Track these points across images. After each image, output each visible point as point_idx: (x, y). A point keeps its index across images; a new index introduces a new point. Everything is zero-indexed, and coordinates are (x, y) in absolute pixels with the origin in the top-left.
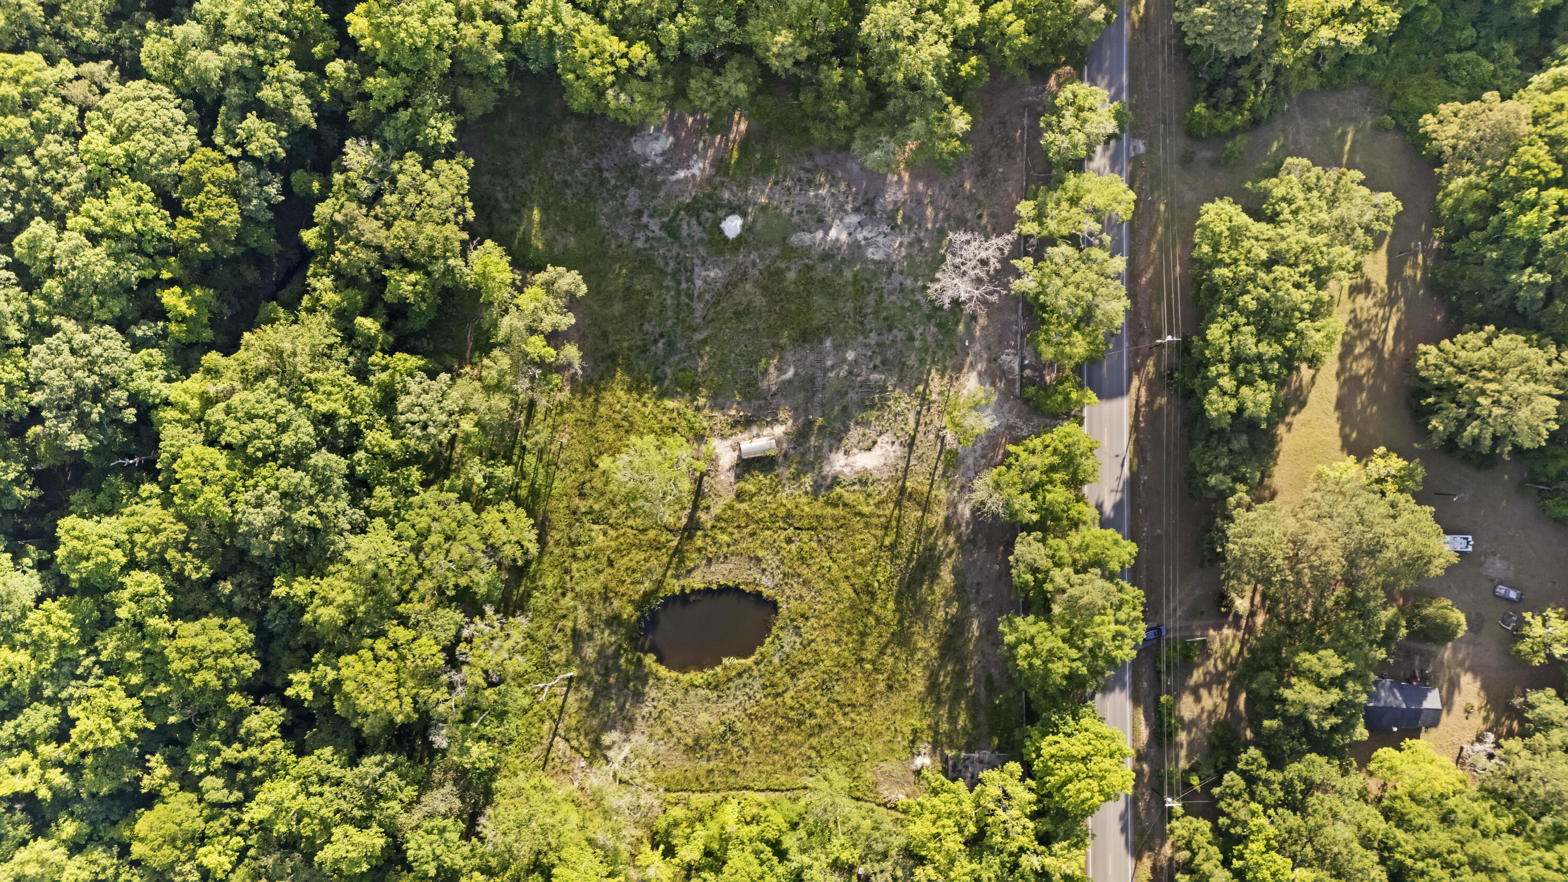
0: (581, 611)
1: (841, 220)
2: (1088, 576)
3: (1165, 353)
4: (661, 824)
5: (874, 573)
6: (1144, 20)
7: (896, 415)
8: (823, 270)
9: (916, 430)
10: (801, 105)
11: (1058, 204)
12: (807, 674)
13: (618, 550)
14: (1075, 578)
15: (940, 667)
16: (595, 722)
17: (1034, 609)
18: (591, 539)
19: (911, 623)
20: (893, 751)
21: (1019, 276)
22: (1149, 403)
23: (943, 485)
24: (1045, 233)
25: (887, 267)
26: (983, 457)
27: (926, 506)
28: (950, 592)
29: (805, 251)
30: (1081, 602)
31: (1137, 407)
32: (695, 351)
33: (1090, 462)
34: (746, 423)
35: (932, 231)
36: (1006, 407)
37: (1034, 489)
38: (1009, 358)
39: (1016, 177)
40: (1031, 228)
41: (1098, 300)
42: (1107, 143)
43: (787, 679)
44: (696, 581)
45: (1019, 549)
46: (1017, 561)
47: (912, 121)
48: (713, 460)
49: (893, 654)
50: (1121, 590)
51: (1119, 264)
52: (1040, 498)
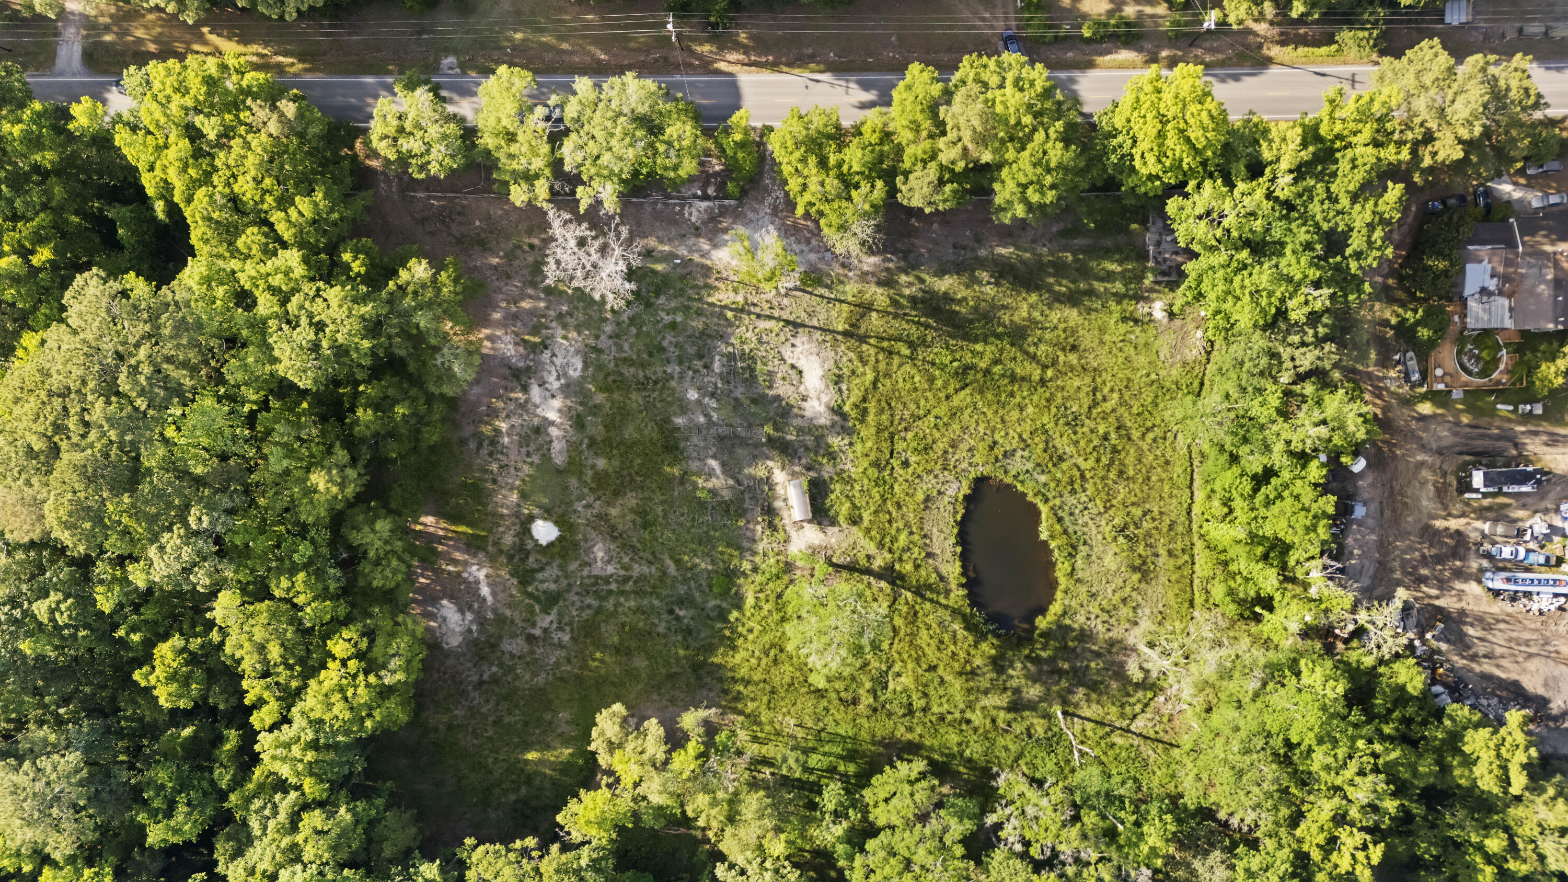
0: (987, 701)
1: (537, 406)
2: (948, 120)
3: (686, 31)
4: (1232, 609)
5: (943, 367)
6: (302, 58)
7: (760, 341)
8: (595, 427)
9: (779, 319)
10: (401, 456)
11: (511, 156)
12: (1058, 442)
13: (918, 661)
14: (951, 135)
15: (1050, 291)
16: (1114, 685)
17: (985, 183)
18: (905, 690)
19: (999, 324)
20: (1146, 344)
21: (599, 203)
22: (746, 50)
23: (840, 288)
24: (547, 172)
25: (591, 354)
26: (808, 242)
27: (865, 308)
28: (965, 279)
29: (573, 447)
30: (979, 129)
31: (750, 65)
32: (688, 573)
33: (815, 119)
34: (770, 512)
35: (549, 302)
36: (751, 215)
37: (848, 183)
38: (695, 213)
39: (485, 204)
40: (542, 188)
41: (626, 110)
42: (444, 100)
43: (1064, 466)
44: (953, 570)
45: (916, 202)
46: (930, 203)
47: (417, 326)
48: (814, 551)
49: (1035, 344)
50: (964, 82)
51: (583, 84)
52: (857, 178)
